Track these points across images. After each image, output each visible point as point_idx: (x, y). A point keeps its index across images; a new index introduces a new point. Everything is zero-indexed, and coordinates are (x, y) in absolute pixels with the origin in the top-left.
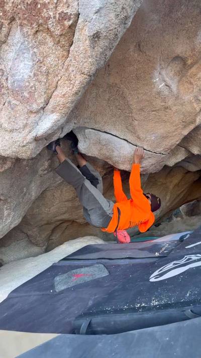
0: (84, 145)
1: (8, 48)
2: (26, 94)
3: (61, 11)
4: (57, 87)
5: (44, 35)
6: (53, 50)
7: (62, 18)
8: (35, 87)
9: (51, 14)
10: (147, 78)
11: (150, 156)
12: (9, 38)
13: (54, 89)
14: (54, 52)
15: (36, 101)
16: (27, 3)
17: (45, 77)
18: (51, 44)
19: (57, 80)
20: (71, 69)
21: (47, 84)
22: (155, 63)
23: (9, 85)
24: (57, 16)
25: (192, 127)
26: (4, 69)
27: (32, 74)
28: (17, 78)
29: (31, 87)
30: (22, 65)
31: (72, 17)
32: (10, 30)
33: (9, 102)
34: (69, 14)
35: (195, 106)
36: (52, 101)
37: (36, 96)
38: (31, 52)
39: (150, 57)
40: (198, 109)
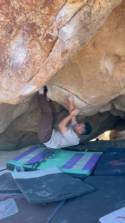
0: (50, 94)
1: (13, 43)
2: (19, 72)
3: (48, 33)
4: (38, 72)
5: (36, 42)
6: (39, 52)
7: (48, 37)
8: (25, 69)
9: (42, 33)
10: (95, 63)
11: (89, 108)
12: (15, 38)
13: (36, 72)
14: (40, 53)
15: (25, 77)
16: (29, 23)
17: (32, 65)
18: (39, 48)
19: (39, 68)
20: (48, 64)
21: (33, 69)
22: (102, 56)
23: (11, 64)
24: (45, 35)
25: (118, 95)
26: (9, 55)
27: (25, 62)
28: (16, 61)
29: (23, 69)
30: (20, 55)
31: (54, 38)
32: (17, 33)
33: (9, 74)
34: (52, 36)
35: (121, 84)
36: (34, 79)
37: (25, 74)
38: (27, 50)
39: (100, 52)
40: (122, 87)
